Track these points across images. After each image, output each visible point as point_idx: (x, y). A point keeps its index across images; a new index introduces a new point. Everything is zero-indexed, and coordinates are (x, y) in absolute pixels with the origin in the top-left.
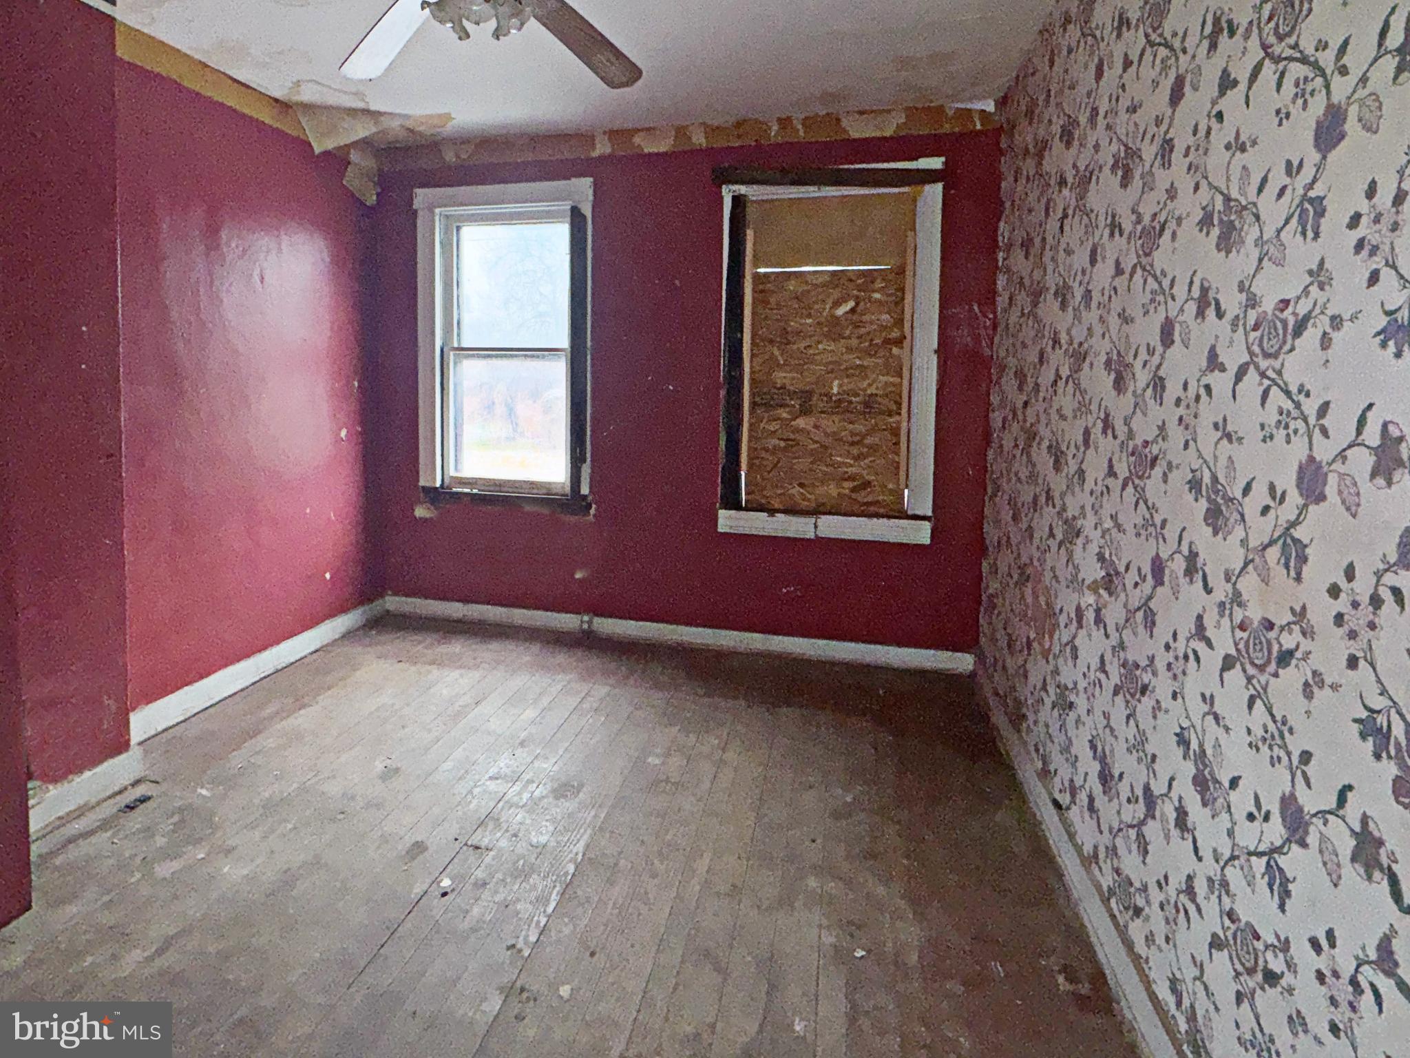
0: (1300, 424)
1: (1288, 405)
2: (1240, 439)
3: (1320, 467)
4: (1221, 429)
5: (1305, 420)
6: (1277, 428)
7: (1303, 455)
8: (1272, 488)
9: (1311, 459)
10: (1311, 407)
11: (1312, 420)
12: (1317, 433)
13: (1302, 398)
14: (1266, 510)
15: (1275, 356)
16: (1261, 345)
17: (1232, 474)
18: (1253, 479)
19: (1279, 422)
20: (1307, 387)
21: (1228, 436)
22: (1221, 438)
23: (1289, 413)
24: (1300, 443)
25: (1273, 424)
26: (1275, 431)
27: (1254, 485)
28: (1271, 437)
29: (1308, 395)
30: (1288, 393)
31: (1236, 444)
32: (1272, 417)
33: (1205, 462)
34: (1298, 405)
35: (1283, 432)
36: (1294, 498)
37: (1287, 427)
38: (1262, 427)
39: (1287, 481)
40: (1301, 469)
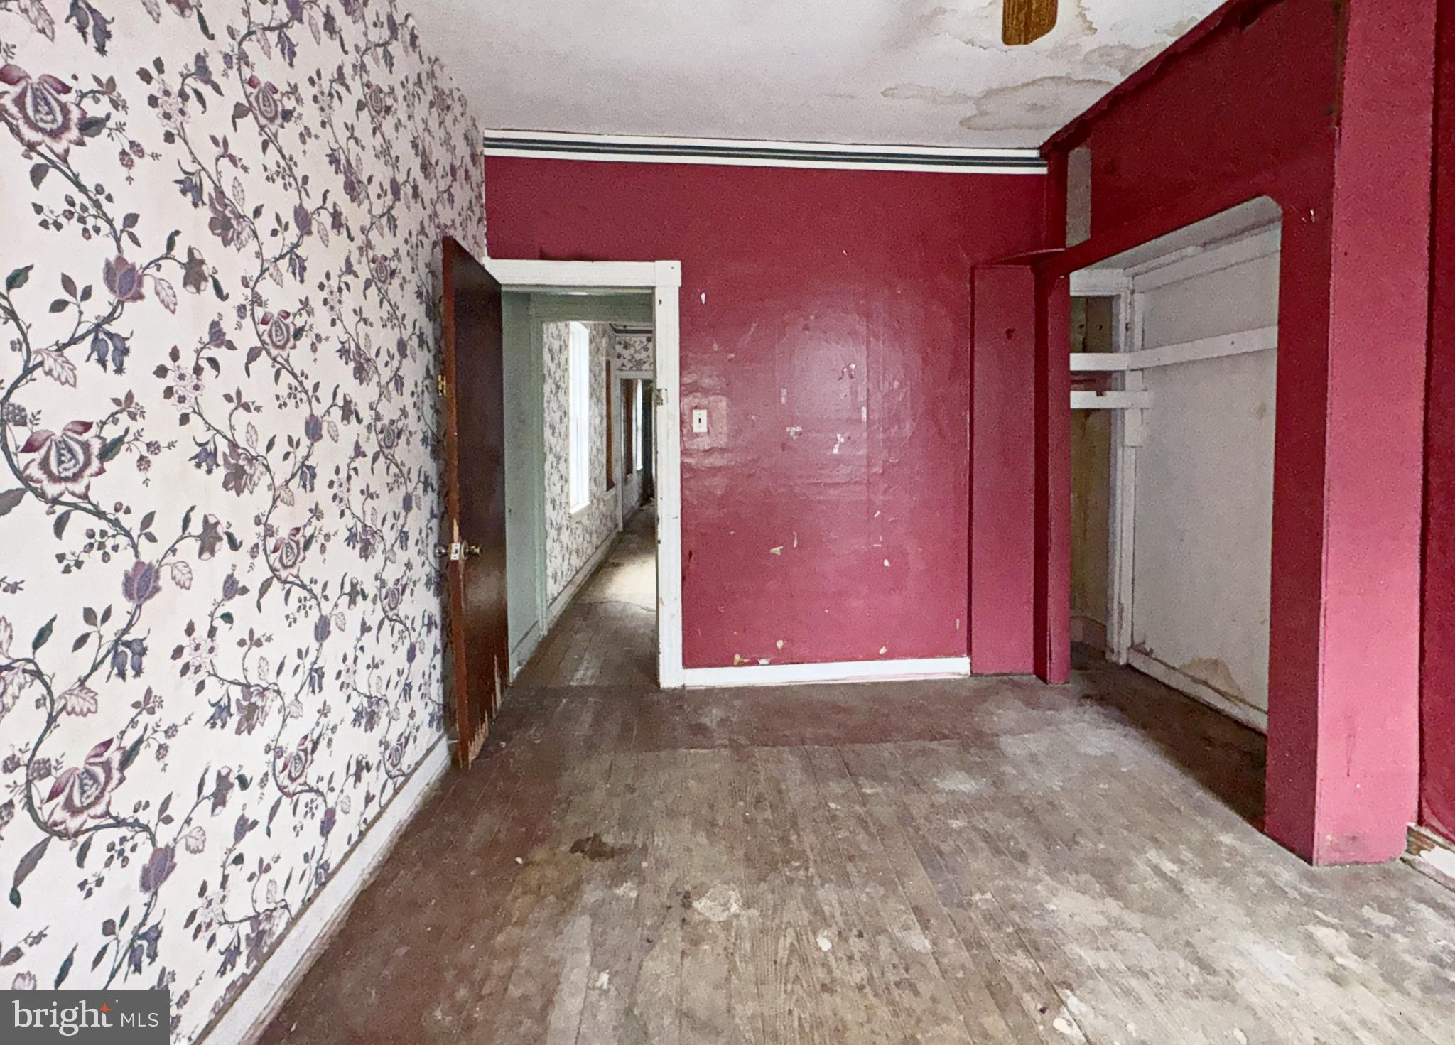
0: (304, 396)
1: (294, 383)
2: (258, 409)
3: (317, 420)
4: (235, 399)
5: (306, 392)
6: (289, 398)
7: (307, 414)
8: (290, 439)
9: (312, 415)
10: (309, 385)
11: (310, 393)
12: (314, 400)
13: (303, 379)
14: (286, 456)
15: (283, 347)
16: (270, 336)
17: (254, 437)
18: (274, 437)
19: (290, 394)
20: (306, 372)
21: (246, 407)
22: (236, 409)
23: (296, 388)
24: (304, 407)
25: (286, 395)
26: (287, 401)
27: (276, 440)
28: (285, 404)
29: (307, 378)
30: (295, 376)
31: (254, 413)
32: (284, 392)
33: (218, 432)
34: (301, 383)
35: (293, 401)
36: (305, 442)
37: (295, 398)
38: (278, 397)
39: (299, 433)
40: (307, 423)
